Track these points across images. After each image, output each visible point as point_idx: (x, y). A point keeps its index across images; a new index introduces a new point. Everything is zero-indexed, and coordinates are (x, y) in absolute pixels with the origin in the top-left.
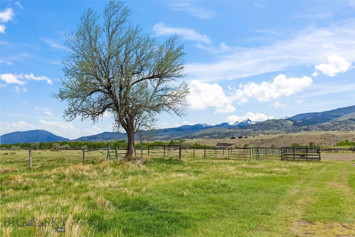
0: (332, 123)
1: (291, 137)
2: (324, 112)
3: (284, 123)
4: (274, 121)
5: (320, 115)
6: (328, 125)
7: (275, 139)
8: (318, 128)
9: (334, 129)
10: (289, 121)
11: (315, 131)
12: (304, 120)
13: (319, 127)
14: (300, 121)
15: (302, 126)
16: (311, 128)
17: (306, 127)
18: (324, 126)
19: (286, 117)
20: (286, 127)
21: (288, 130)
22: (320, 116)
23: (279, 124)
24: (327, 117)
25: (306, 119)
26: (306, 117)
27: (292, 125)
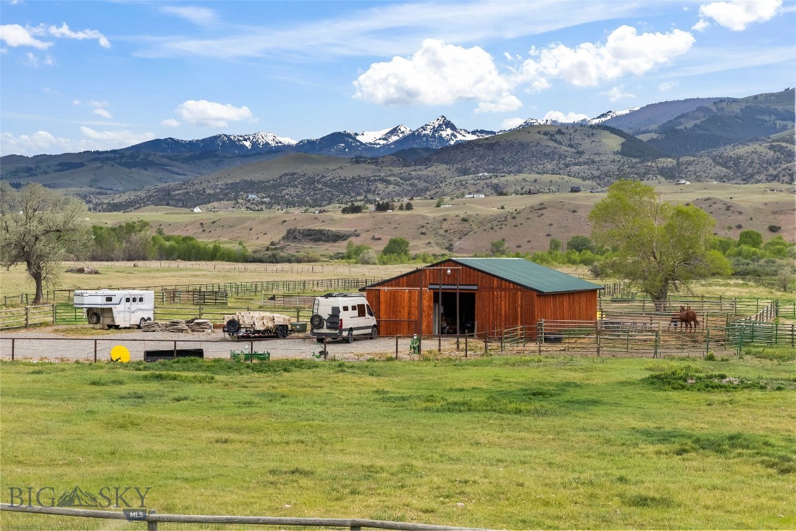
0: (771, 148)
1: (574, 211)
2: (756, 97)
3: (586, 144)
4: (545, 134)
5: (736, 109)
6: (755, 157)
7: (514, 218)
8: (718, 167)
9: (775, 173)
10: (607, 133)
11: (688, 183)
12: (669, 131)
13: (719, 164)
14: (655, 136)
15: (654, 160)
16: (691, 168)
17: (669, 162)
18: (739, 158)
19: (603, 115)
20: (593, 162)
22: (736, 116)
23: (564, 148)
24: (767, 118)
25: (681, 127)
26: (683, 116)
27: (617, 153)
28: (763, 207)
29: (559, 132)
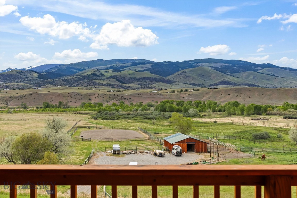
0: (76, 77)
1: (40, 95)
2: (69, 64)
3: (29, 75)
4: (18, 72)
5: (65, 67)
6: (72, 79)
7: (24, 97)
8: (64, 82)
9: (78, 83)
10: (34, 73)
11: (61, 87)
12: (49, 72)
13: (64, 81)
14: (45, 73)
15: (47, 79)
16: (57, 82)
17: (51, 80)
18: (68, 80)
19: (29, 67)
20: (31, 80)
21: (32, 83)
22: (65, 69)
23: (23, 76)
24: (72, 69)
25: (51, 71)
26: (51, 68)
27: (37, 78)
28: (86, 94)
29: (21, 72)
